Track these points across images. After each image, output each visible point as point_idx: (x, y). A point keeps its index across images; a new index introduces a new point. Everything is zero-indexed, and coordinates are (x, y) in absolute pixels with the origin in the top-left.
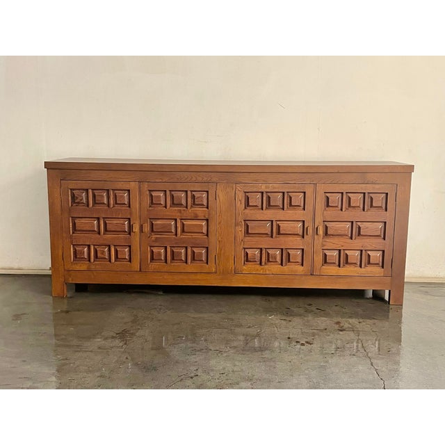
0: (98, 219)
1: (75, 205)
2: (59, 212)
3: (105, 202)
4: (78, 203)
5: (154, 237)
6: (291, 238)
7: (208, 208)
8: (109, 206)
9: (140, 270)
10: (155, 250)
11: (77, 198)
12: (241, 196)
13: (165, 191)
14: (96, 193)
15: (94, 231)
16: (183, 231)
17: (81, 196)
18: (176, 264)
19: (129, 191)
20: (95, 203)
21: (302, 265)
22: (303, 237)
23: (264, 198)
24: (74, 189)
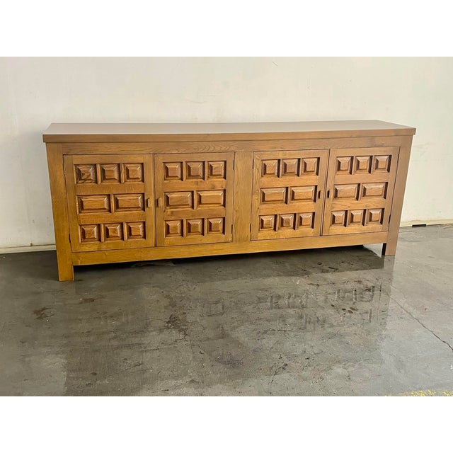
0: (109, 196)
1: (80, 182)
2: (63, 191)
3: (116, 176)
4: (85, 180)
5: (169, 210)
6: (304, 203)
7: (225, 178)
8: (120, 181)
9: (156, 246)
10: (171, 224)
11: (83, 174)
12: (258, 165)
13: (182, 162)
14: (106, 168)
15: (105, 209)
16: (200, 202)
17: (88, 172)
18: (192, 236)
19: (142, 164)
20: (104, 178)
21: (313, 227)
22: (315, 201)
23: (281, 166)
24: (78, 165)
